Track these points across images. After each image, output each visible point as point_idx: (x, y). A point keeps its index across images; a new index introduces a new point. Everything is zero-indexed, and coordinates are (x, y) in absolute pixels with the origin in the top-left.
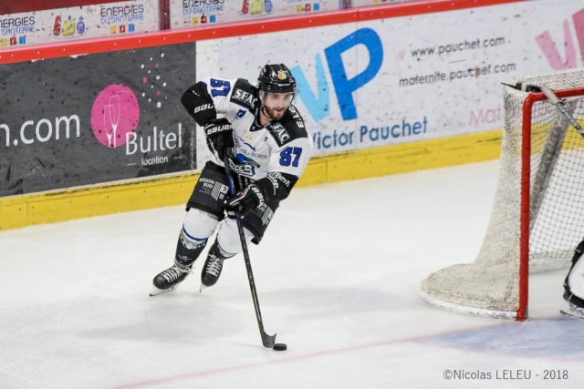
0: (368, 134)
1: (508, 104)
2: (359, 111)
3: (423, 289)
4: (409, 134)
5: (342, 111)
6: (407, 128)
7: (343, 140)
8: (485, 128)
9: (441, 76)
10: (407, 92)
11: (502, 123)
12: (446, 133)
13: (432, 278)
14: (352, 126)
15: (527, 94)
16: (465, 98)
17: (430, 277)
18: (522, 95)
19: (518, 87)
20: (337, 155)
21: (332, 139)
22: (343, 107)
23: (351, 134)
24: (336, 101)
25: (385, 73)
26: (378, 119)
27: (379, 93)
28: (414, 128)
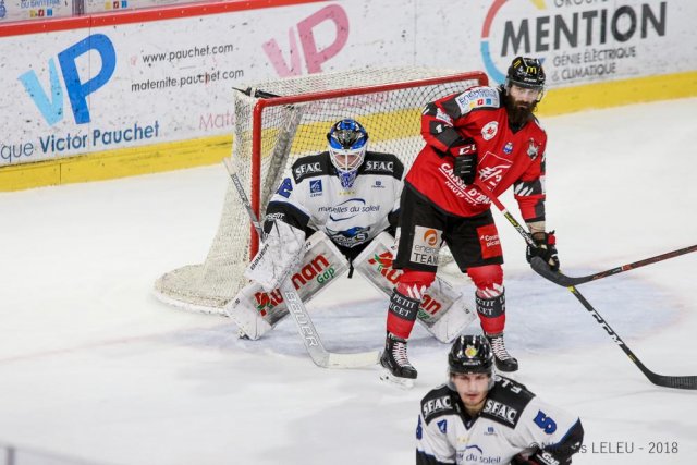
0: (101, 137)
1: (239, 109)
2: (92, 115)
3: (156, 288)
4: (141, 137)
5: (75, 115)
6: (139, 132)
7: (77, 143)
8: (216, 133)
9: (171, 82)
10: (139, 97)
11: (233, 128)
12: (176, 137)
13: (165, 277)
14: (85, 130)
15: (257, 100)
16: (195, 103)
17: (164, 277)
18: (252, 101)
19: (248, 92)
20: (71, 158)
21: (66, 142)
22: (76, 111)
23: (84, 138)
24: (70, 105)
25: (117, 78)
26: (111, 123)
27: (111, 97)
28: (146, 132)
